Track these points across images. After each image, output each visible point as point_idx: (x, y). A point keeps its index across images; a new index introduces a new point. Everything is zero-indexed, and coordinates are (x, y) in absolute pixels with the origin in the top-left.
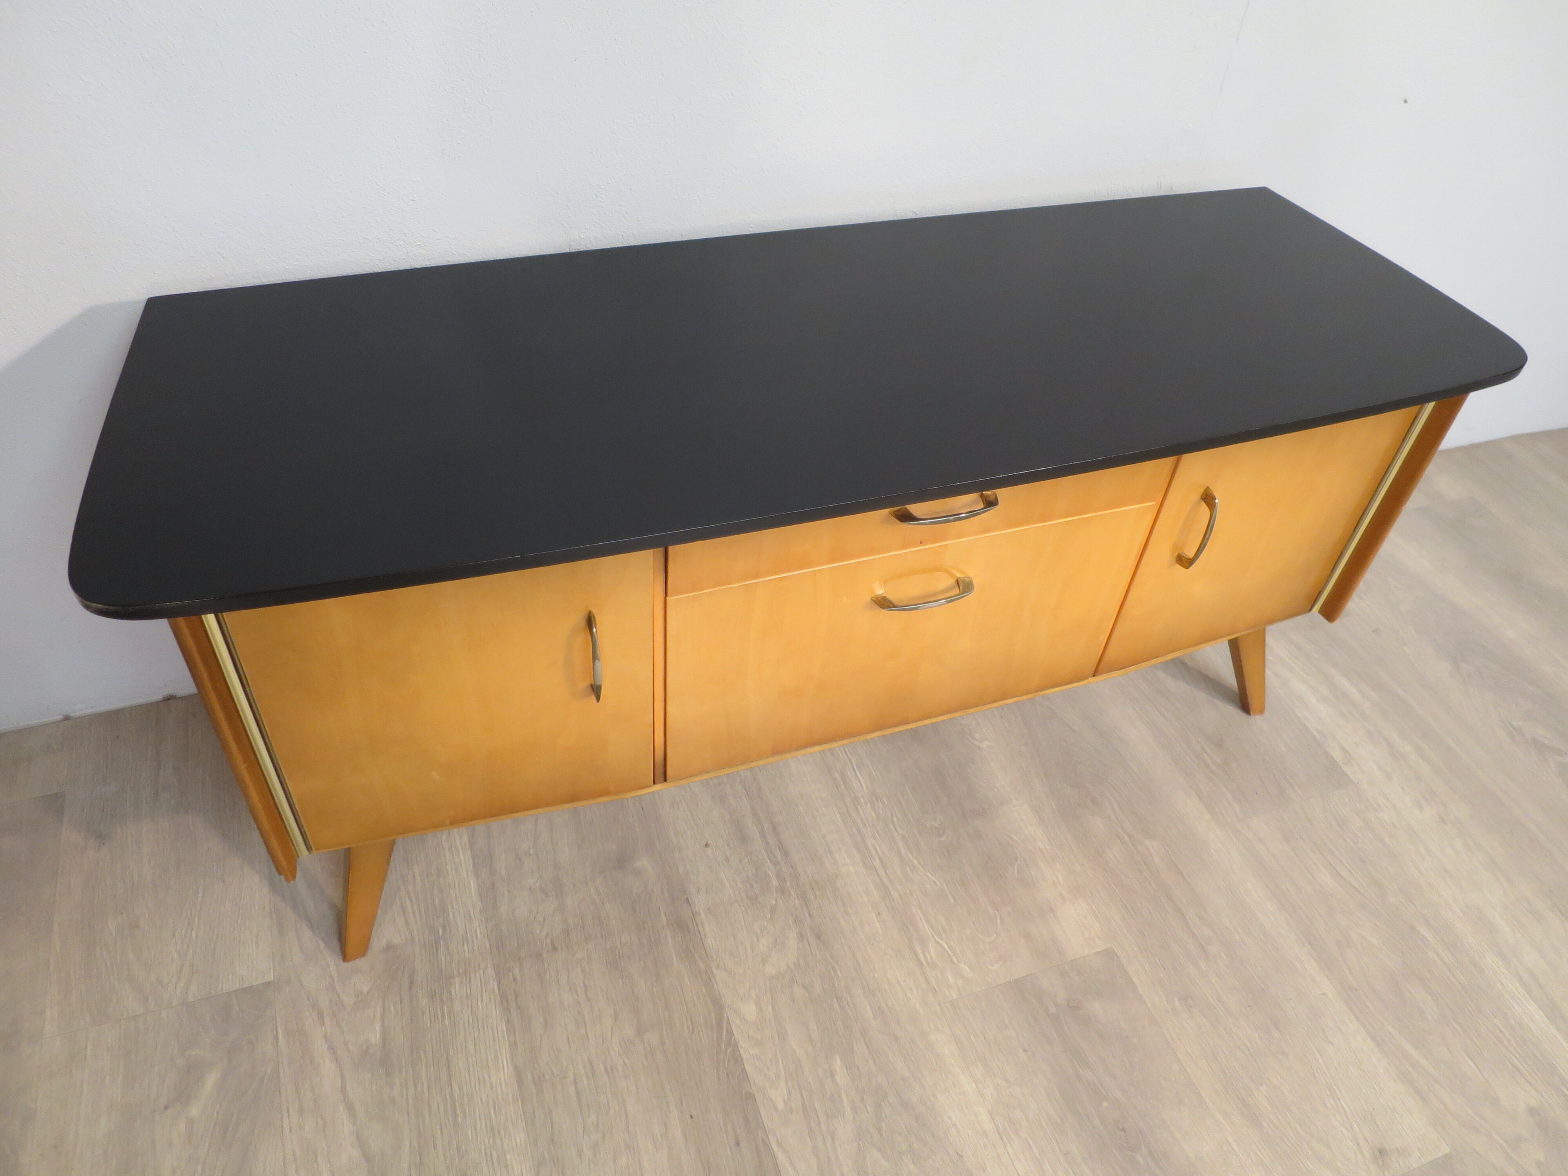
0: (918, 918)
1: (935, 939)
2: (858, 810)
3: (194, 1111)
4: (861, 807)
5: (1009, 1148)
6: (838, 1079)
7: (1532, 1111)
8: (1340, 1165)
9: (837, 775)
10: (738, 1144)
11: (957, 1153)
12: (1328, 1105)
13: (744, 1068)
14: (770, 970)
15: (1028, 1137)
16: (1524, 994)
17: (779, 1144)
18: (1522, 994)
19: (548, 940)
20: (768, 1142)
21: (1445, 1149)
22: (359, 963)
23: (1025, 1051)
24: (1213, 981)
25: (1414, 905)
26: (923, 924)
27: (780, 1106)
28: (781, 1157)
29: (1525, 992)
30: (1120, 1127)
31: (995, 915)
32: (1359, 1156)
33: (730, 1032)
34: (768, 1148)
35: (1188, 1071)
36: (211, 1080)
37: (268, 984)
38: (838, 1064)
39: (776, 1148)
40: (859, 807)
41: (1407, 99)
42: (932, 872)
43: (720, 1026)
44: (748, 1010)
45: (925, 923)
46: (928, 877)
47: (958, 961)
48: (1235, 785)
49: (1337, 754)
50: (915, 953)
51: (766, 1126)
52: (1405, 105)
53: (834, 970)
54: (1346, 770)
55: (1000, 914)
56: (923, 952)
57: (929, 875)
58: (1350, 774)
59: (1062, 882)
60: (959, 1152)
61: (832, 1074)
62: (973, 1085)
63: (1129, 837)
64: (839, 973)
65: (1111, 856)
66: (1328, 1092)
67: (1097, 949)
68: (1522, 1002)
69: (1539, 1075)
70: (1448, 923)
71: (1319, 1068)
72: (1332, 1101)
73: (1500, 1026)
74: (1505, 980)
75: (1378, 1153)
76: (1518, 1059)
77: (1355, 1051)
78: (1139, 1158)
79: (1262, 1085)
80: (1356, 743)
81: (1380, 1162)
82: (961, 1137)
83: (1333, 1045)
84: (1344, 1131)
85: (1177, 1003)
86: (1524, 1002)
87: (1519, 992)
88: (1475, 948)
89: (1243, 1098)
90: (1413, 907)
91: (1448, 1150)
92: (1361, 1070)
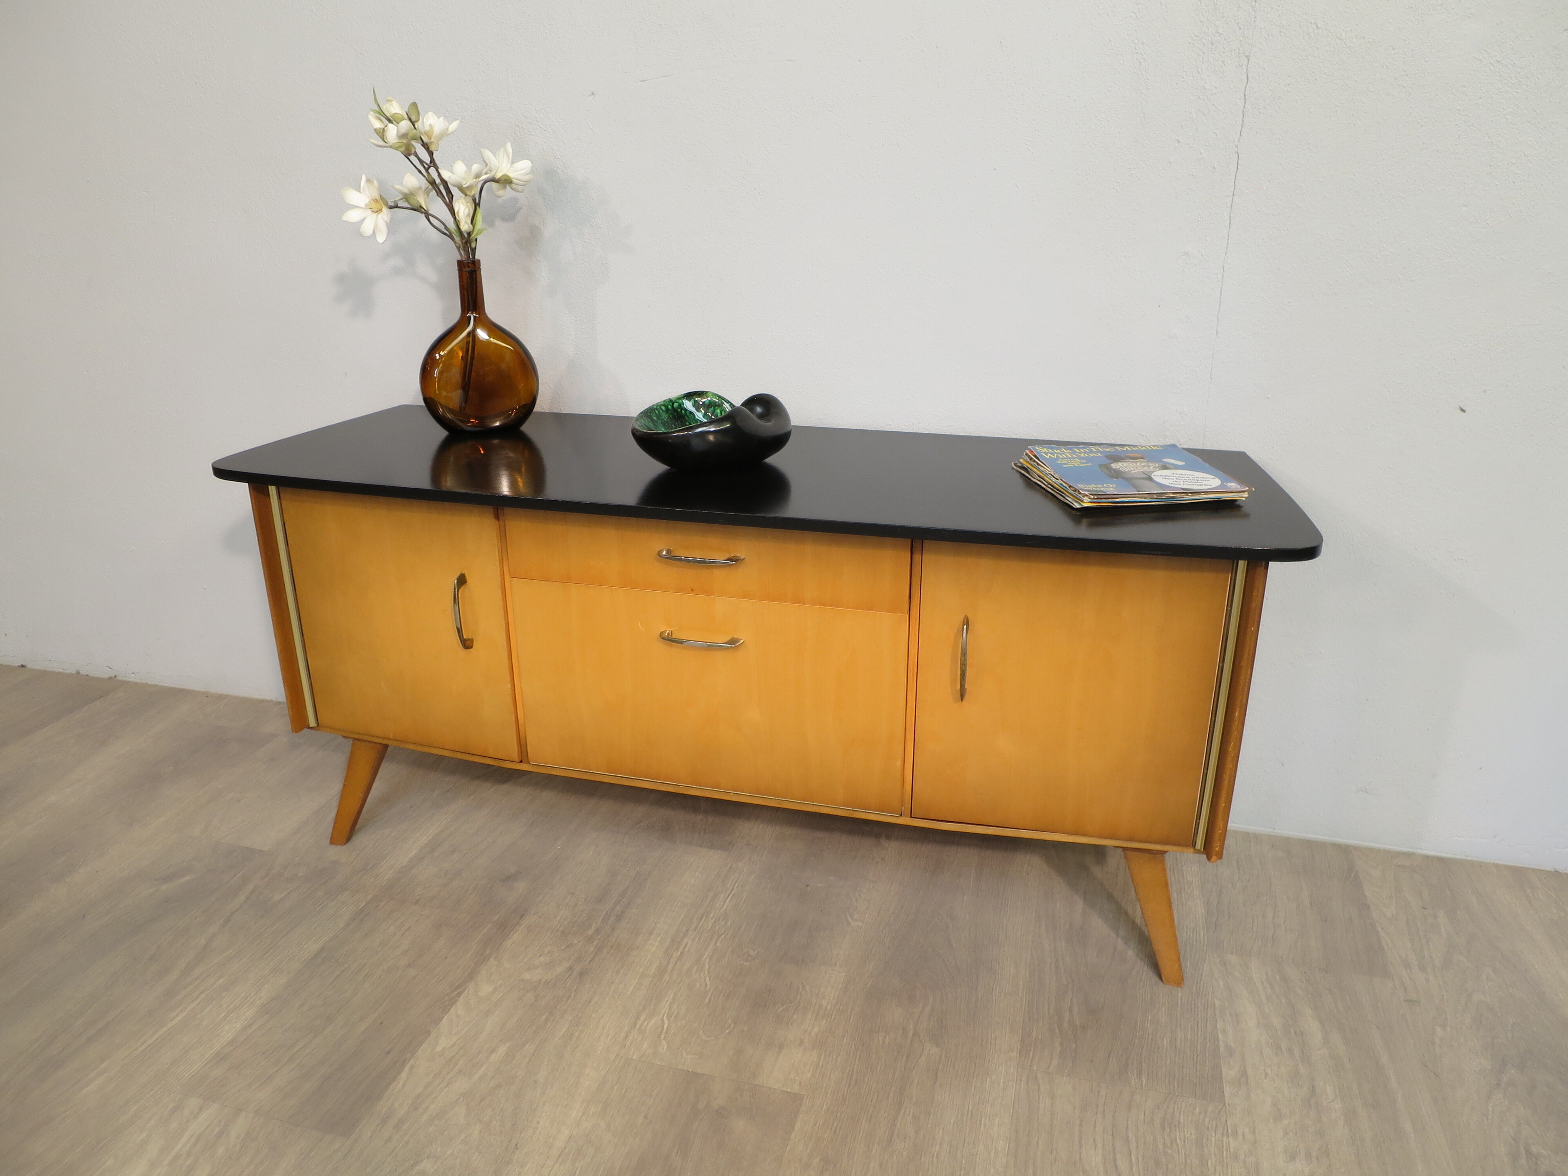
0: (667, 999)
1: (663, 1017)
2: (701, 919)
3: (164, 887)
4: (706, 919)
5: (557, 1166)
6: (493, 1056)
9: (711, 894)
10: (388, 1052)
11: (516, 1145)
13: (443, 1017)
14: (527, 976)
15: (579, 1168)
17: (412, 1068)
19: (418, 897)
20: (406, 1063)
23: (646, 1117)
26: (666, 1004)
27: (439, 1048)
28: (404, 1075)
31: (730, 1026)
33: (459, 995)
34: (404, 1063)
36: (186, 879)
37: (262, 851)
38: (502, 1050)
39: (407, 1068)
40: (704, 918)
41: (1464, 408)
42: (712, 978)
43: (458, 987)
44: (486, 989)
45: (667, 1005)
46: (705, 980)
47: (664, 1039)
48: (1074, 1046)
49: (1230, 1072)
50: (638, 1018)
51: (417, 1053)
52: (1463, 414)
53: (569, 998)
54: (1227, 1090)
55: (734, 1027)
56: (645, 1021)
57: (707, 979)
58: (1226, 1094)
59: (813, 1034)
60: (518, 1146)
61: (493, 1051)
62: (580, 1114)
63: (916, 1034)
64: (570, 1001)
65: (881, 1039)
67: (789, 1090)
80: (1267, 1074)
82: (532, 1138)
85: (816, 1161)
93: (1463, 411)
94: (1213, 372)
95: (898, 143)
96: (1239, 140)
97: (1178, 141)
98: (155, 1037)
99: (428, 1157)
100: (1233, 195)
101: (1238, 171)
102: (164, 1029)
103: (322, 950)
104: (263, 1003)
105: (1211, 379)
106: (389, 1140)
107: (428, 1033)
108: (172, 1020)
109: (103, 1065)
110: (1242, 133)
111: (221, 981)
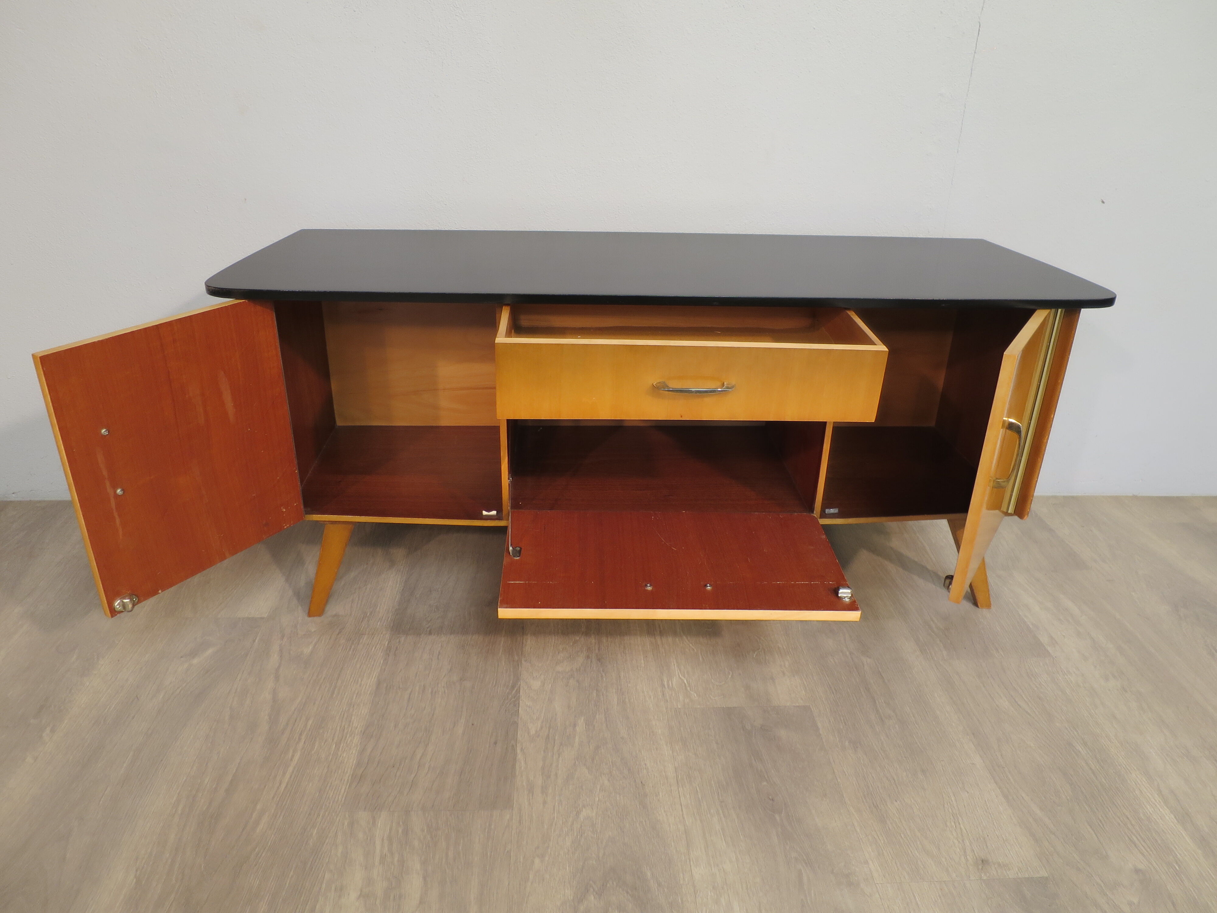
0: (673, 664)
1: (679, 676)
3: (195, 661)
5: (681, 789)
6: (577, 729)
7: (1137, 871)
8: (944, 860)
10: (495, 743)
11: (641, 783)
12: (948, 824)
13: (519, 710)
15: (697, 787)
16: (1159, 801)
17: (522, 750)
18: (1158, 801)
19: (429, 629)
20: (515, 747)
21: (1044, 873)
22: (316, 619)
23: (717, 743)
24: (882, 738)
25: (1077, 731)
26: (675, 667)
27: (533, 732)
28: (520, 756)
29: (1161, 801)
30: (770, 797)
31: (729, 673)
32: (963, 859)
33: (518, 691)
34: (514, 748)
35: (839, 781)
36: (210, 651)
37: (262, 618)
38: (581, 722)
39: (519, 751)
41: (1104, 201)
42: (693, 644)
43: (513, 687)
44: (536, 684)
45: (676, 667)
46: (690, 646)
47: (690, 690)
48: (949, 641)
49: (1044, 639)
50: (662, 681)
51: (518, 739)
52: (1103, 204)
53: (602, 676)
54: (1049, 649)
55: (732, 673)
56: (668, 681)
57: (691, 645)
58: (1051, 652)
59: (787, 666)
60: (644, 783)
61: (575, 726)
62: (671, 752)
63: (851, 653)
64: (604, 679)
65: (832, 660)
66: (952, 817)
67: (797, 705)
68: (1156, 806)
69: (1155, 852)
70: (1104, 747)
71: (950, 803)
72: (953, 824)
73: (1129, 817)
74: (1145, 790)
75: (981, 862)
76: (1137, 837)
77: (986, 800)
78: (777, 817)
79: (896, 801)
80: (1064, 636)
81: (980, 867)
82: (648, 775)
83: (968, 792)
84: (955, 841)
85: (847, 743)
86: (1158, 806)
87: (1155, 800)
88: (1124, 766)
89: (877, 805)
90: (1076, 733)
91: (1046, 875)
92: (986, 812)
93: (1103, 202)
94: (954, 180)
96: (981, 13)
97: (941, 12)
98: (288, 775)
99: (584, 806)
100: (975, 52)
101: (979, 35)
102: (291, 769)
103: (379, 684)
104: (361, 731)
105: (952, 184)
106: (545, 803)
107: (516, 724)
108: (291, 760)
109: (259, 807)
110: (984, 8)
111: (310, 722)
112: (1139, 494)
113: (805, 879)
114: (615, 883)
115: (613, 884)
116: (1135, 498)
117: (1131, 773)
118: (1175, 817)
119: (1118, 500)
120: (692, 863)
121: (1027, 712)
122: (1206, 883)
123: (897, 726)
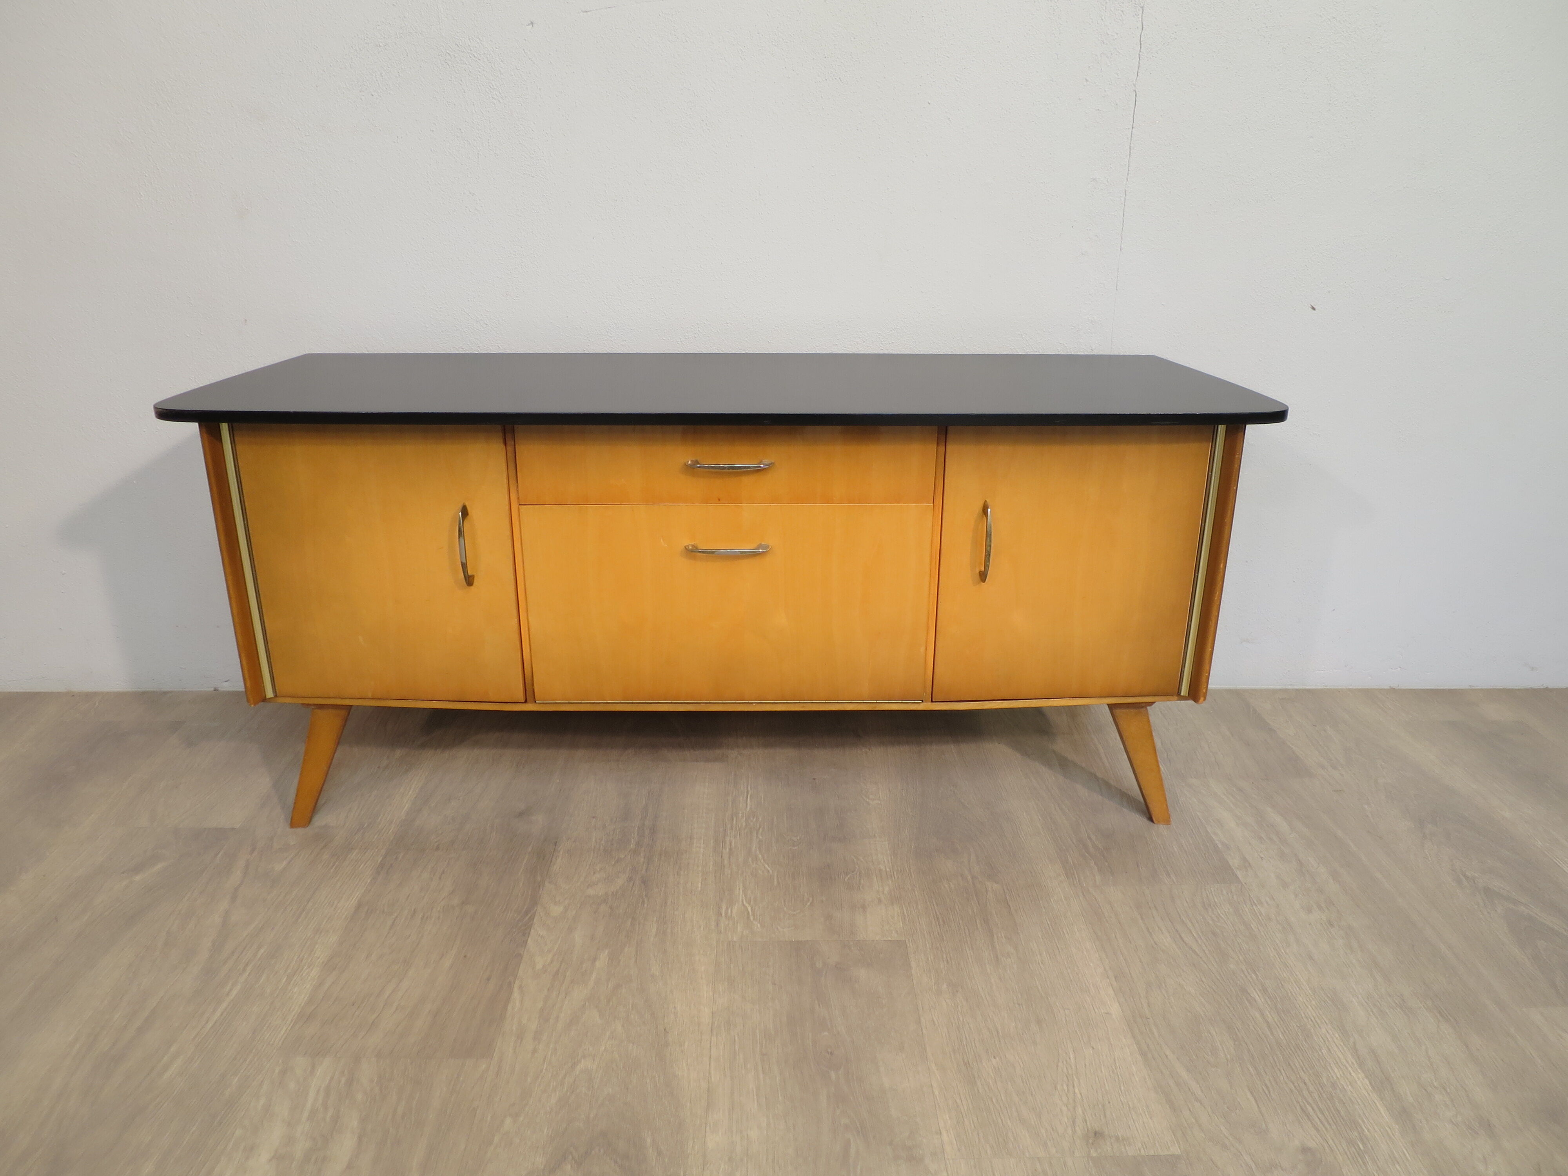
0: (738, 888)
1: (743, 901)
2: (733, 820)
3: (138, 878)
4: (737, 819)
5: (714, 1038)
6: (597, 963)
7: (1305, 1150)
8: (1043, 1131)
9: (730, 798)
10: (488, 979)
11: (665, 1030)
12: (1059, 1087)
13: (527, 940)
14: (591, 892)
15: (736, 1036)
16: (1352, 1063)
17: (520, 987)
18: (1350, 1062)
19: (436, 844)
20: (512, 984)
21: (1175, 1150)
22: (300, 831)
23: (774, 984)
24: (993, 980)
25: (1256, 975)
26: (739, 892)
27: (539, 966)
28: (516, 994)
29: (1354, 1062)
30: (829, 1051)
31: (808, 899)
32: (1070, 1131)
33: (532, 918)
34: (510, 985)
35: (924, 1031)
36: (159, 866)
37: (233, 829)
38: (604, 956)
39: (516, 989)
40: (735, 819)
41: (1314, 307)
42: (770, 865)
43: (526, 913)
44: (556, 910)
45: (741, 892)
46: (765, 867)
47: (754, 920)
48: (1107, 864)
49: (1234, 861)
50: (720, 908)
51: (518, 975)
52: (1313, 311)
53: (643, 902)
54: (1239, 874)
55: (813, 900)
56: (727, 908)
57: (766, 866)
58: (1240, 877)
59: (886, 892)
60: (667, 1029)
61: (595, 959)
62: (711, 994)
63: (973, 877)
64: (646, 905)
65: (946, 886)
66: (1065, 1079)
67: (890, 939)
68: (1347, 1068)
69: (1334, 1127)
70: (1290, 995)
71: (1066, 1061)
72: (1065, 1087)
73: (1307, 1081)
74: (1336, 1049)
75: (1093, 1134)
76: (1313, 1109)
77: (1116, 1058)
78: (833, 1075)
79: (995, 1058)
80: (1262, 858)
81: (1091, 1141)
82: (676, 1021)
83: (1093, 1048)
84: (1064, 1109)
85: (945, 986)
86: (1350, 1069)
87: (1347, 1062)
88: (1313, 1019)
89: (968, 1062)
90: (1254, 977)
91: (1178, 1152)
92: (1113, 1072)
93: (1313, 309)
94: (1118, 284)
95: (840, 78)
96: (1136, 80)
97: (1086, 80)
98: (218, 1013)
99: (584, 1057)
100: (1133, 128)
101: (1136, 107)
102: (224, 1005)
103: (359, 906)
104: (323, 962)
105: (1117, 290)
106: (535, 1051)
107: (520, 956)
108: (228, 994)
109: (173, 1049)
110: (1139, 74)
111: (262, 951)
112: (1398, 686)
113: (853, 1151)
114: (602, 1151)
115: (599, 1150)
116: (1392, 690)
117: (1320, 1028)
118: (1371, 1083)
119: (1369, 695)
120: (708, 1128)
121: (1194, 951)
122: (1398, 1167)
123: (1015, 966)
